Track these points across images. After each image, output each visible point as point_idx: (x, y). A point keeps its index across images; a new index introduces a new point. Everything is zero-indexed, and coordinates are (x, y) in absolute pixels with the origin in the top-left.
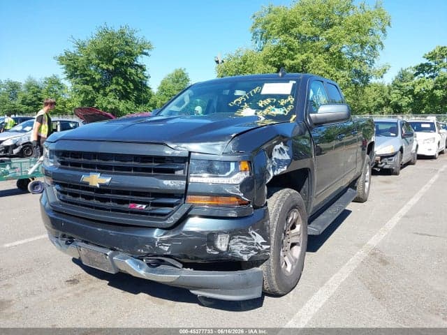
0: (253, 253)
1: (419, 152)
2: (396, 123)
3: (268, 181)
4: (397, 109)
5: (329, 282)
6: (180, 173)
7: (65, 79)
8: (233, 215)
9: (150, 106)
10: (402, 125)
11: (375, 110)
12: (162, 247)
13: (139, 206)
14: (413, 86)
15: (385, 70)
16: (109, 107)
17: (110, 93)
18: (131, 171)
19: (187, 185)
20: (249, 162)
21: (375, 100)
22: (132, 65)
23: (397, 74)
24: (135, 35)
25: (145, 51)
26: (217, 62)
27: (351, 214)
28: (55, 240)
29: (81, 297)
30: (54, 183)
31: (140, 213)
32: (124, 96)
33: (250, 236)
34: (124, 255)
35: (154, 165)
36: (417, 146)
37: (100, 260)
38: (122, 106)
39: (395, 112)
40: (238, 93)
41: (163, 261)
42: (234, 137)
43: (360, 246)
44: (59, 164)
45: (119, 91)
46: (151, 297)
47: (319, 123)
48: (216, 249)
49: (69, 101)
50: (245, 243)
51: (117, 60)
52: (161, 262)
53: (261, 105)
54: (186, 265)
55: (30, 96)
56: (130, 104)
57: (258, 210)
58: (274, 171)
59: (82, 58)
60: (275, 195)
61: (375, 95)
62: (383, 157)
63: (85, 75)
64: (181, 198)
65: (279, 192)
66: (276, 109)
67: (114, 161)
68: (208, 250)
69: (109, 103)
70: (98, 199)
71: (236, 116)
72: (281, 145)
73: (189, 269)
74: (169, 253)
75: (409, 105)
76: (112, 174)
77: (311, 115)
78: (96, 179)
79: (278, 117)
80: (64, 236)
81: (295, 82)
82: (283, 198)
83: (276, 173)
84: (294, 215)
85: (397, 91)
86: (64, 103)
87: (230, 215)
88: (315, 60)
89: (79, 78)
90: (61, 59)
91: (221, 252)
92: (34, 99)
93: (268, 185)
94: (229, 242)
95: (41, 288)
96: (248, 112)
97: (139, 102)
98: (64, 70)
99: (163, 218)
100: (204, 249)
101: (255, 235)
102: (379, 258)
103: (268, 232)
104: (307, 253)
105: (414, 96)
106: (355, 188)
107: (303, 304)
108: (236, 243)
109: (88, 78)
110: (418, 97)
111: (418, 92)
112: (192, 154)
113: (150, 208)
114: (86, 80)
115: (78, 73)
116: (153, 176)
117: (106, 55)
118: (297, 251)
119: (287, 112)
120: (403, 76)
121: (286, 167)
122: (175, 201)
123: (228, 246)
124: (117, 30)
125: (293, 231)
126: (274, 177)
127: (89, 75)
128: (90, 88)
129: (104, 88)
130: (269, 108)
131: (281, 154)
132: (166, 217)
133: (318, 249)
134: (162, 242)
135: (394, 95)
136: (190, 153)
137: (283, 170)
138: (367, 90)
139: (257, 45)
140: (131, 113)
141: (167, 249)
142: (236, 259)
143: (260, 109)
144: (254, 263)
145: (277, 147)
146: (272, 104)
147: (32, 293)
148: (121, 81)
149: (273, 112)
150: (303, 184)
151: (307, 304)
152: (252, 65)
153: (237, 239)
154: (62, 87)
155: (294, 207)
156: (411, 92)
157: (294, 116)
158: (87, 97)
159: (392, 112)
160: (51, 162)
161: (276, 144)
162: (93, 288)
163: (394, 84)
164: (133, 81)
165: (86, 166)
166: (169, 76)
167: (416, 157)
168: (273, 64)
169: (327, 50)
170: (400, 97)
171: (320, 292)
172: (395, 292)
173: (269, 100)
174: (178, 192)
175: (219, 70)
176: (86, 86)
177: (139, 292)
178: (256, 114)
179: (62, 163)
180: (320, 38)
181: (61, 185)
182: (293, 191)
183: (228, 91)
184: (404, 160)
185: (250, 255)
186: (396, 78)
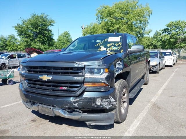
0: (111, 106)
1: (166, 64)
2: (157, 53)
3: (115, 76)
4: (155, 47)
5: (138, 117)
6: (81, 74)
7: (18, 36)
8: (103, 90)
9: (54, 47)
10: (159, 53)
11: (147, 47)
12: (74, 104)
13: (64, 88)
14: (162, 37)
15: (150, 31)
16: (37, 47)
17: (37, 42)
18: (60, 73)
19: (84, 79)
20: (108, 69)
21: (146, 43)
22: (46, 30)
23: (155, 33)
24: (47, 17)
25: (52, 24)
26: (82, 28)
27: (143, 90)
28: (26, 103)
29: (38, 127)
30: (25, 80)
31: (64, 91)
32: (43, 43)
33: (110, 99)
34: (58, 108)
35: (70, 71)
36: (165, 62)
37: (47, 111)
38: (42, 47)
39: (154, 48)
40: (98, 41)
41: (74, 110)
42: (102, 59)
43: (149, 102)
44: (28, 72)
45: (41, 41)
46: (68, 126)
47: (131, 53)
48: (96, 105)
49: (19, 45)
50: (108, 102)
51: (40, 28)
52: (73, 111)
53: (108, 46)
54: (84, 112)
55: (2, 43)
56: (46, 46)
57: (112, 88)
58: (117, 72)
59: (25, 27)
60: (117, 82)
61: (146, 41)
62: (153, 66)
63: (26, 34)
64: (81, 84)
65: (118, 81)
66: (115, 48)
67: (53, 70)
68: (93, 105)
69: (37, 46)
70: (46, 85)
71: (98, 51)
72: (119, 62)
73: (85, 113)
74: (77, 107)
75: (161, 45)
76: (52, 75)
77: (128, 50)
78: (45, 77)
79: (115, 51)
80: (30, 102)
81: (121, 37)
82: (120, 83)
83: (118, 73)
84: (125, 90)
85: (155, 40)
86: (17, 46)
87: (102, 90)
88: (122, 27)
89: (24, 36)
90: (16, 28)
91: (98, 106)
92: (4, 44)
93: (115, 78)
94: (101, 101)
95: (20, 124)
96: (103, 49)
97: (49, 45)
98: (17, 32)
99: (74, 92)
100: (92, 104)
101: (111, 98)
102: (156, 107)
103: (116, 97)
104: (129, 106)
105: (162, 42)
106: (144, 79)
107: (130, 126)
108: (104, 102)
109: (28, 35)
110: (164, 42)
111: (164, 40)
112: (86, 66)
113: (69, 88)
114: (27, 36)
115: (23, 33)
116: (70, 75)
117: (35, 25)
118: (125, 105)
119: (119, 48)
120: (157, 34)
121: (121, 71)
122: (79, 85)
123: (101, 103)
124: (39, 15)
125: (124, 97)
126: (117, 75)
127: (28, 34)
128: (29, 40)
129: (34, 39)
130: (112, 47)
131: (119, 65)
132: (76, 92)
133: (132, 104)
134: (74, 102)
135: (154, 41)
136: (85, 65)
137: (120, 72)
138: (143, 39)
139: (99, 21)
140: (47, 50)
141: (76, 105)
142: (104, 109)
143: (108, 47)
144: (111, 110)
145: (118, 63)
146: (113, 45)
147: (17, 126)
148: (42, 37)
149: (113, 49)
150: (127, 78)
151: (131, 126)
152: (97, 30)
153: (104, 100)
154: (16, 39)
155: (124, 87)
156: (161, 40)
157: (122, 50)
158: (27, 43)
159: (153, 48)
160: (24, 71)
161: (117, 62)
162: (43, 123)
163: (154, 37)
164: (47, 37)
165: (40, 72)
166: (62, 34)
167: (165, 66)
168: (105, 29)
169: (127, 23)
170: (156, 42)
171: (136, 120)
172: (165, 119)
173: (111, 44)
174: (81, 82)
175: (83, 32)
176: (27, 39)
177: (62, 124)
178: (106, 50)
179: (29, 71)
180: (124, 19)
181: (29, 80)
182: (124, 80)
183: (94, 40)
184: (161, 67)
185: (109, 107)
186: (155, 34)
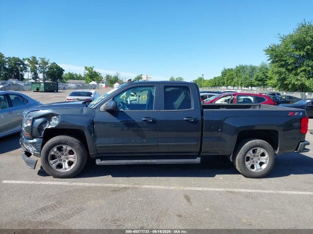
16: (296, 83)
17: (300, 73)
45: (309, 71)
51: (309, 47)
55: (261, 75)
69: (297, 80)
83: (48, 127)
84: (67, 148)
92: (264, 77)
101: (31, 146)
103: (38, 147)
114: (282, 64)
117: (300, 44)
121: (54, 126)
125: (71, 156)
127: (285, 60)
128: (284, 70)
131: (55, 120)
155: (63, 144)
158: (280, 76)
161: (52, 116)
176: (281, 69)
